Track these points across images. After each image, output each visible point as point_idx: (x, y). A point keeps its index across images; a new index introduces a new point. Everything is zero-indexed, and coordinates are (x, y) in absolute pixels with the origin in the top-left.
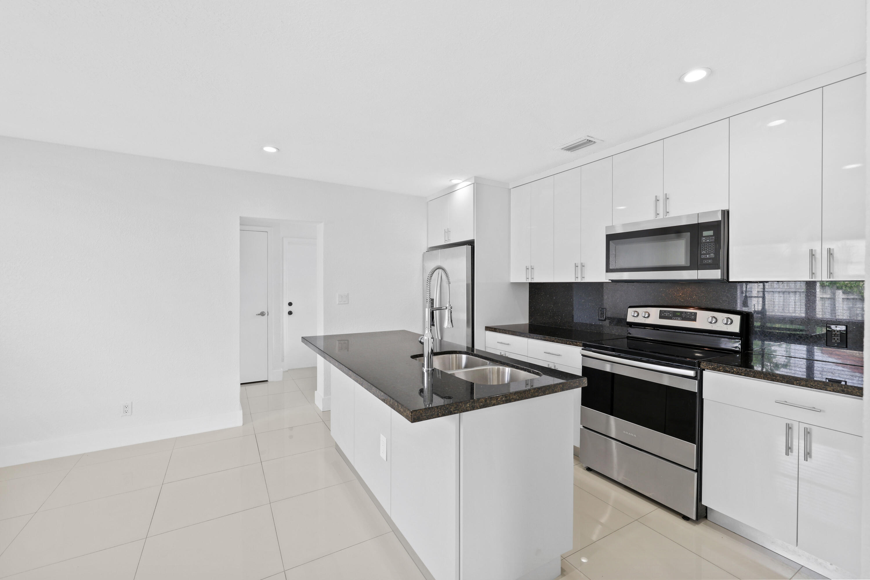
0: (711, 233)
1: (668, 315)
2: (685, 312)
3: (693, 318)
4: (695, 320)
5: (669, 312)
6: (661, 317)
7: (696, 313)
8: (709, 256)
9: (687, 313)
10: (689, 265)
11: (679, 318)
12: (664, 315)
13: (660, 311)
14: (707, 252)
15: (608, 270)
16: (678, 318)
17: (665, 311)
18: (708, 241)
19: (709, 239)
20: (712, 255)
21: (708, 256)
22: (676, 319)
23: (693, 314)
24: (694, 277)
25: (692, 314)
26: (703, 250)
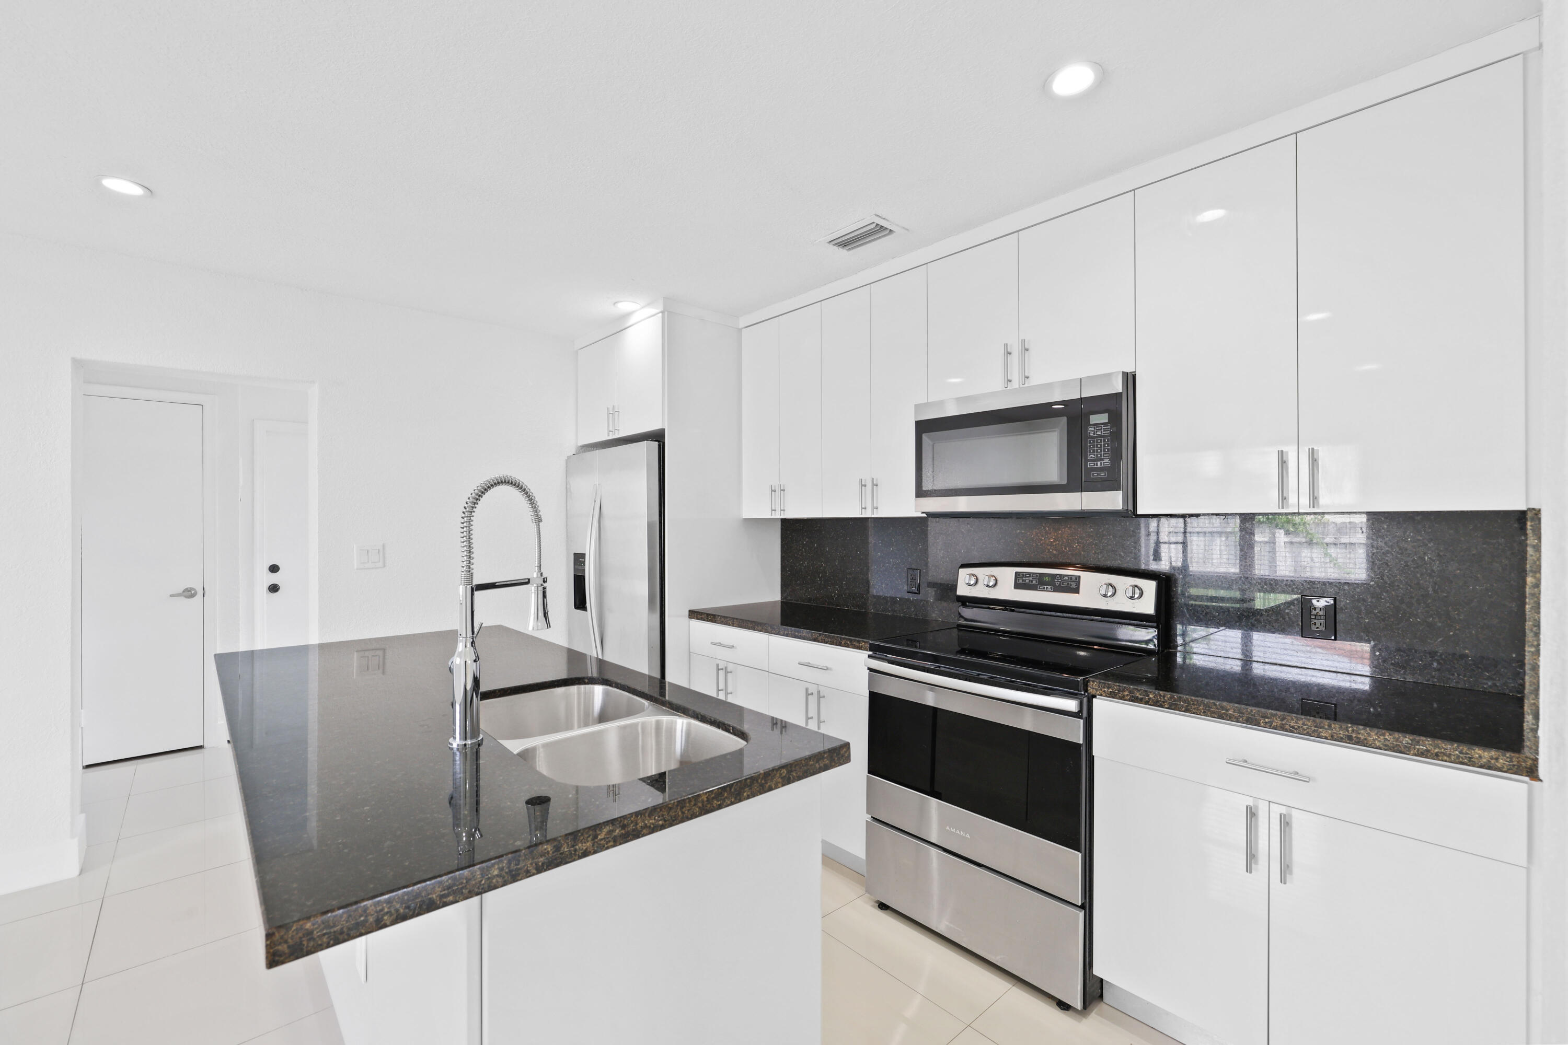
0: (1103, 418)
1: (1030, 581)
2: (1060, 575)
3: (1073, 587)
4: (1076, 590)
5: (1032, 576)
6: (1018, 586)
7: (1079, 577)
8: (1101, 463)
9: (1063, 577)
10: (1064, 482)
11: (1049, 587)
12: (1023, 580)
13: (1016, 573)
14: (1097, 456)
15: (920, 493)
16: (1047, 588)
17: (1024, 574)
18: (1099, 433)
19: (1101, 429)
20: (1107, 462)
21: (1099, 463)
22: (1043, 590)
23: (1074, 578)
24: (1076, 507)
25: (1071, 578)
26: (1090, 452)
